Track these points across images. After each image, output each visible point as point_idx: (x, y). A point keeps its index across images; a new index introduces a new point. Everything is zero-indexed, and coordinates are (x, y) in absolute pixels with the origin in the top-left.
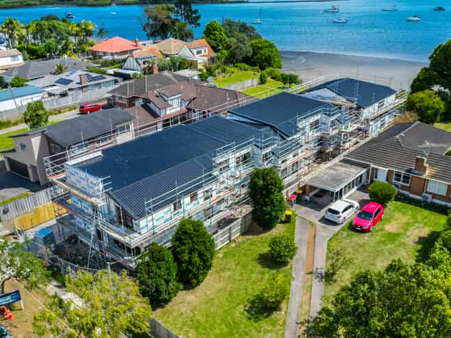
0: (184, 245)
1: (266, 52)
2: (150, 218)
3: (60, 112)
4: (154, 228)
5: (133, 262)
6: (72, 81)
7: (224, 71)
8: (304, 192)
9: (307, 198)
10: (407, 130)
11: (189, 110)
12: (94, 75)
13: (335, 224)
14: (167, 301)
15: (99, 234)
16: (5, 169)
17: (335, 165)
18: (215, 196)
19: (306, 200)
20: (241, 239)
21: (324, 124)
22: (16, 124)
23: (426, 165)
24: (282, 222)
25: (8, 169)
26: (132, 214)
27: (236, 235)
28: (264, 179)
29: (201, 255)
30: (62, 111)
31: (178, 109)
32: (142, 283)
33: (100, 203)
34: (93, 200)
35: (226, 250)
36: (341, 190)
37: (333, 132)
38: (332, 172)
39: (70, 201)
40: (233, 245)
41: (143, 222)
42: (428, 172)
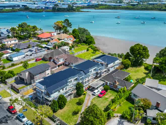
0: (60, 100)
1: (90, 40)
2: (53, 94)
3: (30, 61)
4: (54, 96)
5: (50, 103)
6: (33, 51)
7: (77, 46)
8: (90, 88)
9: (91, 89)
10: (116, 72)
11: (65, 62)
12: (39, 48)
13: (95, 95)
14: (56, 112)
15: (43, 97)
16: (18, 79)
17: (98, 81)
18: (68, 89)
19: (90, 89)
20: (73, 99)
21: (97, 69)
22: (18, 65)
23: (117, 82)
24: (83, 95)
25: (19, 79)
26: (50, 94)
27: (72, 98)
28: (79, 85)
29: (63, 102)
30: (31, 60)
31: (62, 62)
32: (51, 108)
33: (43, 91)
34: (42, 90)
35: (70, 101)
36: (98, 87)
37: (99, 71)
38: (97, 82)
39: (36, 90)
40: (71, 100)
41: (52, 95)
42: (117, 83)
